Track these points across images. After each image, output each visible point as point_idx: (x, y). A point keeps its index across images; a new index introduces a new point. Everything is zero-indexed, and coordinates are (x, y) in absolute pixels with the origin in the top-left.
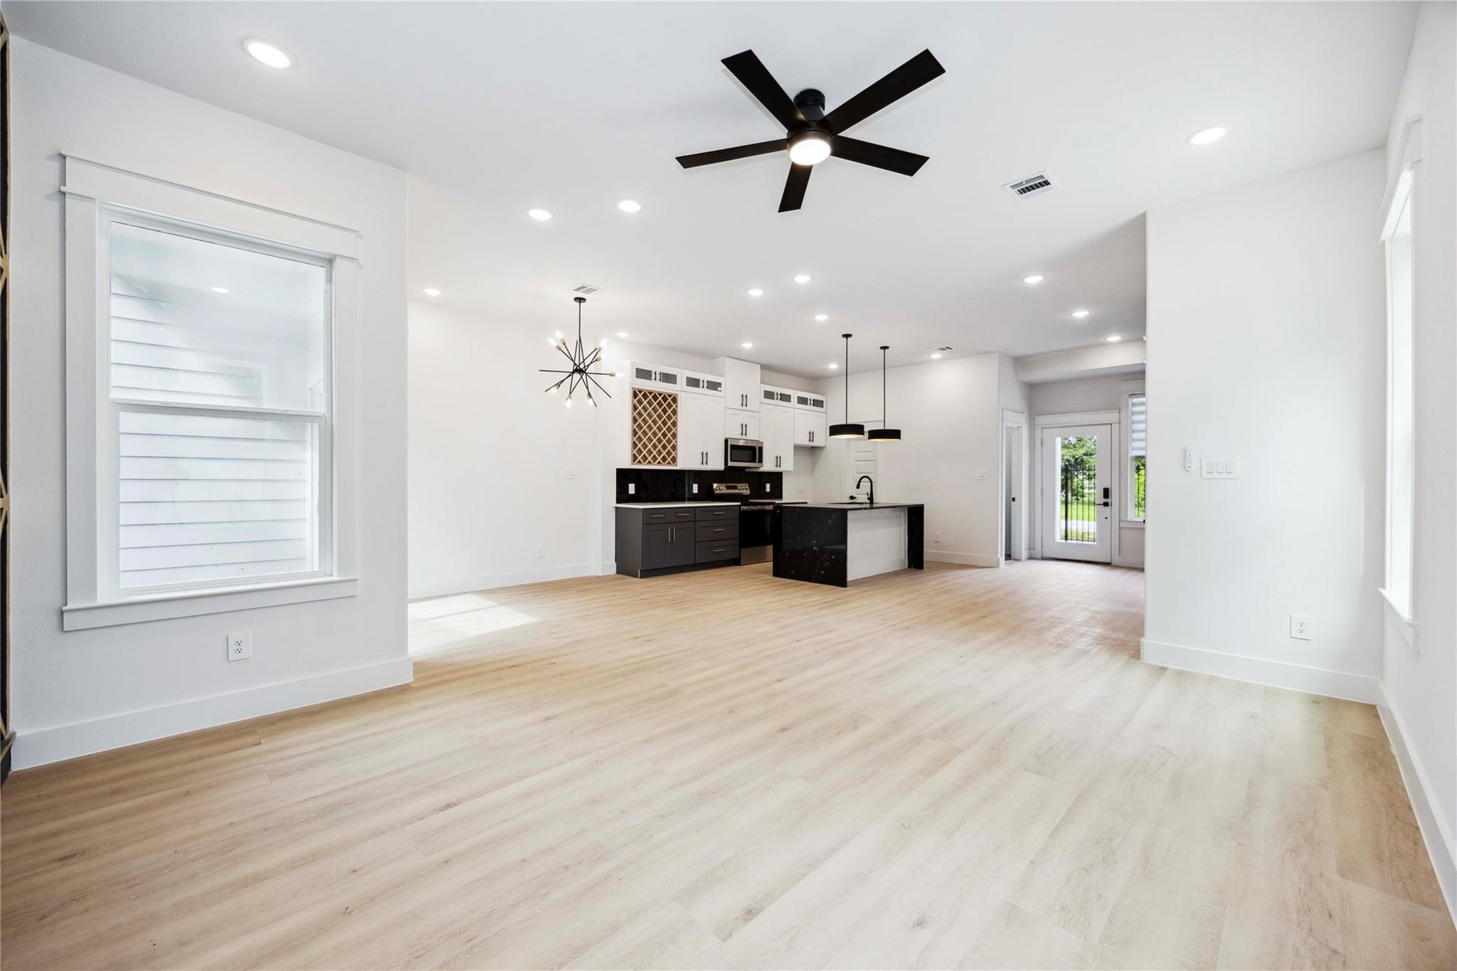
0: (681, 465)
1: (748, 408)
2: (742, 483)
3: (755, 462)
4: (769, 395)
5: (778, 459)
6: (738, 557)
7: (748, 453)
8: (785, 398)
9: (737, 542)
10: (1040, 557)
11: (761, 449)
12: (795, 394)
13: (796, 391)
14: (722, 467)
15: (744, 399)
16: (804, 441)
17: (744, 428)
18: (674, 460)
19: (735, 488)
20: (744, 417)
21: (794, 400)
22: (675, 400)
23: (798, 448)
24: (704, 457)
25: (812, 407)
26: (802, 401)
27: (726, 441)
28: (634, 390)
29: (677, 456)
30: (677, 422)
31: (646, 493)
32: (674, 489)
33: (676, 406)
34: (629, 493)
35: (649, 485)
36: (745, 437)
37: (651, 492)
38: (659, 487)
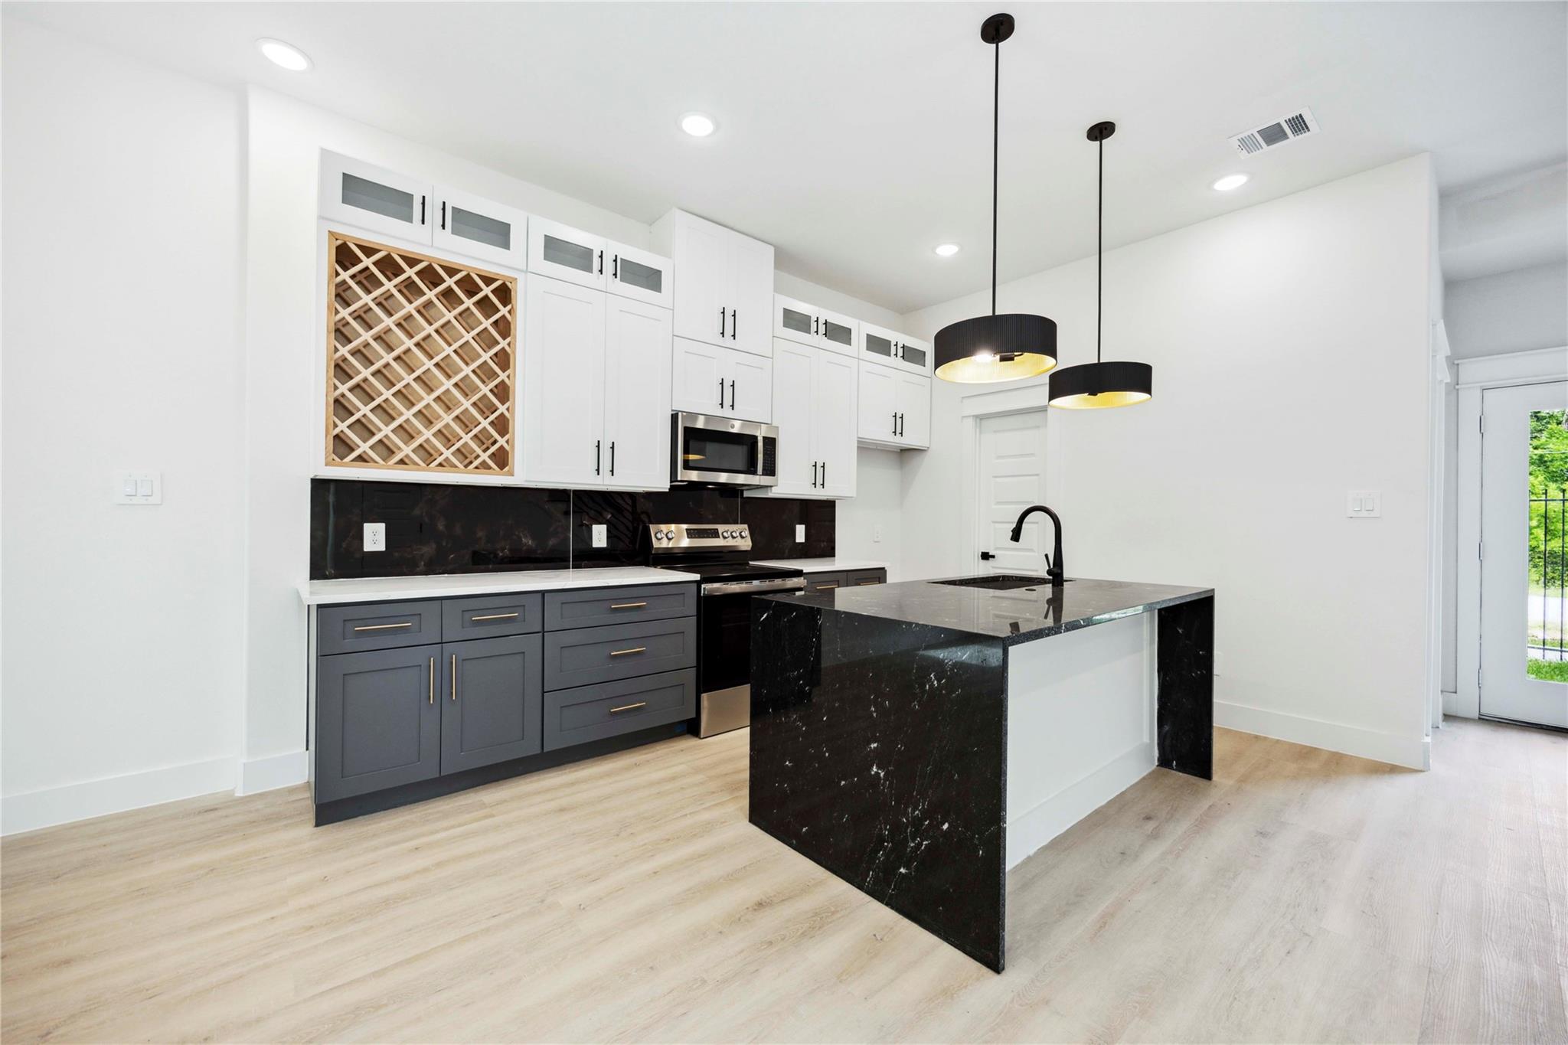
0: (525, 473)
1: (738, 343)
2: (736, 522)
3: (754, 473)
4: (795, 321)
5: (819, 470)
6: (693, 715)
7: (740, 452)
8: (838, 333)
9: (691, 676)
10: (1476, 716)
11: (770, 443)
12: (861, 330)
13: (863, 324)
14: (663, 484)
15: (728, 323)
16: (883, 434)
17: (728, 391)
18: (502, 459)
19: (715, 534)
20: (727, 364)
21: (859, 339)
22: (505, 293)
23: (867, 449)
24: (605, 454)
25: (899, 362)
26: (878, 345)
27: (674, 418)
28: (339, 242)
29: (513, 447)
30: (514, 353)
31: (428, 550)
32: (533, 539)
33: (510, 312)
34: (366, 549)
35: (441, 526)
36: (727, 412)
37: (449, 546)
38: (480, 534)
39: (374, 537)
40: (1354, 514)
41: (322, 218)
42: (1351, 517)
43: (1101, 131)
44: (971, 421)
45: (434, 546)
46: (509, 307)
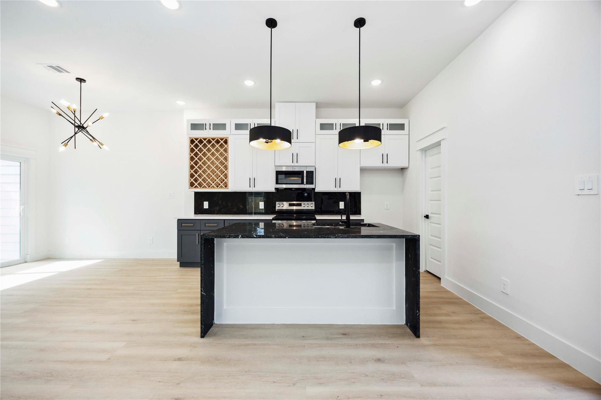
0: (231, 188)
1: (300, 140)
2: (311, 201)
3: (304, 184)
5: (338, 180)
11: (311, 173)
13: (362, 120)
14: (272, 189)
15: (295, 134)
16: (376, 163)
17: (295, 157)
18: (225, 184)
19: (300, 205)
20: (295, 148)
22: (226, 142)
24: (252, 181)
25: (385, 132)
28: (191, 139)
29: (228, 182)
30: (228, 157)
31: (217, 208)
32: (243, 206)
33: (227, 146)
34: (204, 208)
35: (220, 203)
36: (295, 164)
37: (222, 207)
38: (229, 205)
39: (206, 205)
40: (580, 192)
41: (188, 135)
42: (579, 195)
43: (360, 23)
44: (419, 152)
45: (219, 207)
46: (227, 145)
